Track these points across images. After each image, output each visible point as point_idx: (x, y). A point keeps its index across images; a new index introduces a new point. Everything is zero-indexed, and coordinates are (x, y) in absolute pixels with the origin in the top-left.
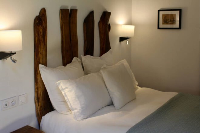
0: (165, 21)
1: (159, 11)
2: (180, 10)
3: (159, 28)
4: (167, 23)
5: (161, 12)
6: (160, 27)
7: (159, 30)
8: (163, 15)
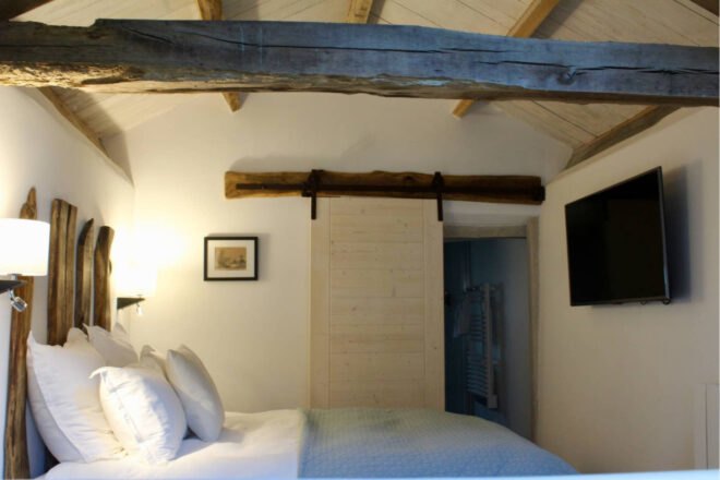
0: (223, 263)
1: (207, 239)
2: (256, 239)
3: (206, 278)
4: (227, 267)
5: (210, 243)
6: (210, 276)
7: (206, 283)
8: (216, 249)
